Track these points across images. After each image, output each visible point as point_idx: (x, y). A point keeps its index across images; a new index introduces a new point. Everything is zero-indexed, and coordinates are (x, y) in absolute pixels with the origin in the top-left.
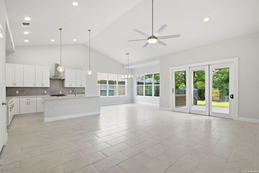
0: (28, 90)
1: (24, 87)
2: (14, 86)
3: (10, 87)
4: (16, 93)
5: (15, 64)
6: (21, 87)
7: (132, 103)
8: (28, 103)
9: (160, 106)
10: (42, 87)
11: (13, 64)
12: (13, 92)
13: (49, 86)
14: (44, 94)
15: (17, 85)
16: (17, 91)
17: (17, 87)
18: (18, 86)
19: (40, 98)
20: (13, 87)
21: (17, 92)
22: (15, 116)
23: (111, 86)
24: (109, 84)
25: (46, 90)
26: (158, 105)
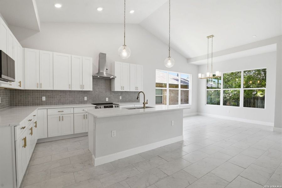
0: (60, 96)
1: (54, 91)
2: (39, 89)
3: (33, 90)
4: (42, 100)
5: (41, 51)
6: (50, 91)
7: (198, 115)
8: (61, 118)
9: (276, 126)
10: (81, 90)
11: (37, 51)
12: (37, 98)
13: (91, 89)
14: (84, 102)
15: (42, 86)
16: (43, 97)
17: (44, 90)
18: (44, 88)
19: (78, 109)
20: (37, 90)
21: (44, 99)
22: (39, 142)
23: (174, 90)
24: (169, 88)
25: (86, 96)
26: (272, 124)
